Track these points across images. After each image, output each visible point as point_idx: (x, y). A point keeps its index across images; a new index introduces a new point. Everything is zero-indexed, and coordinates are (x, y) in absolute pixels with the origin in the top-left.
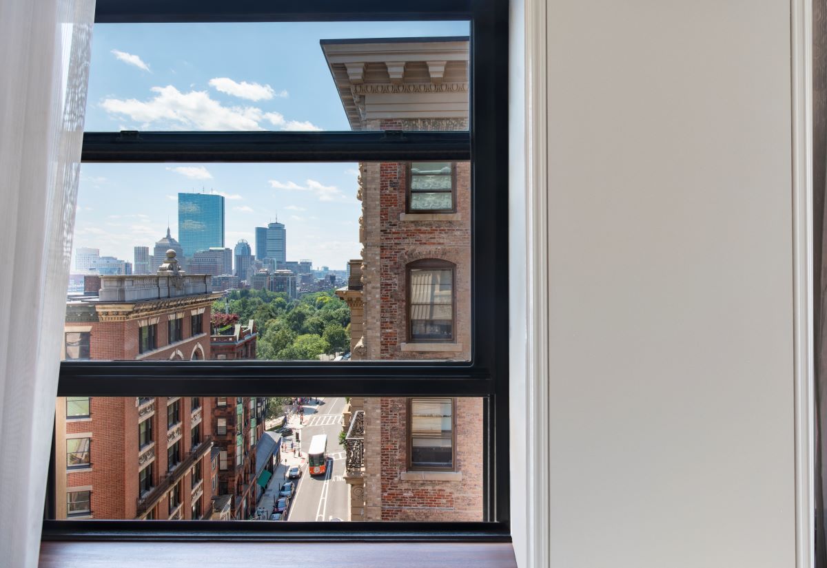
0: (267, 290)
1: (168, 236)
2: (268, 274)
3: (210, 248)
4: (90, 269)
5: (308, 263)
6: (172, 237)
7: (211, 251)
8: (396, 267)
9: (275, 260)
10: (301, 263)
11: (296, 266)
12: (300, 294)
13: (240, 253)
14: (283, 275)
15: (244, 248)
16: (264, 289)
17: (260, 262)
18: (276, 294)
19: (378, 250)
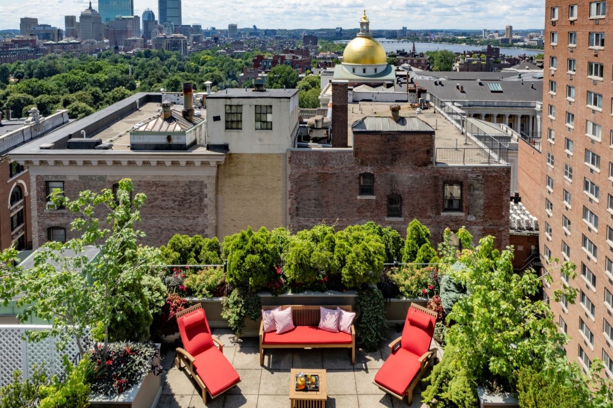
0: (165, 50)
1: (90, 8)
2: (165, 38)
3: (123, 17)
4: (31, 35)
5: (198, 26)
6: (93, 8)
7: (123, 19)
8: (43, 229)
9: (173, 23)
10: (193, 26)
11: (189, 28)
12: (190, 52)
13: (146, 19)
14: (177, 38)
15: (150, 14)
16: (163, 50)
17: (162, 26)
18: (171, 52)
19: (37, 223)
